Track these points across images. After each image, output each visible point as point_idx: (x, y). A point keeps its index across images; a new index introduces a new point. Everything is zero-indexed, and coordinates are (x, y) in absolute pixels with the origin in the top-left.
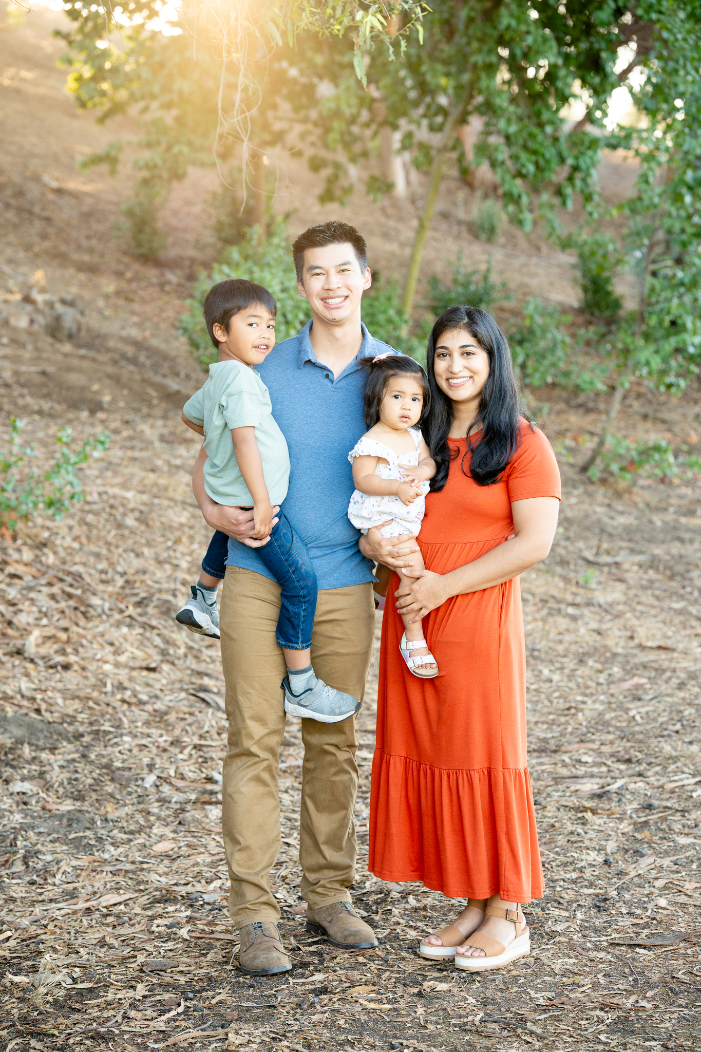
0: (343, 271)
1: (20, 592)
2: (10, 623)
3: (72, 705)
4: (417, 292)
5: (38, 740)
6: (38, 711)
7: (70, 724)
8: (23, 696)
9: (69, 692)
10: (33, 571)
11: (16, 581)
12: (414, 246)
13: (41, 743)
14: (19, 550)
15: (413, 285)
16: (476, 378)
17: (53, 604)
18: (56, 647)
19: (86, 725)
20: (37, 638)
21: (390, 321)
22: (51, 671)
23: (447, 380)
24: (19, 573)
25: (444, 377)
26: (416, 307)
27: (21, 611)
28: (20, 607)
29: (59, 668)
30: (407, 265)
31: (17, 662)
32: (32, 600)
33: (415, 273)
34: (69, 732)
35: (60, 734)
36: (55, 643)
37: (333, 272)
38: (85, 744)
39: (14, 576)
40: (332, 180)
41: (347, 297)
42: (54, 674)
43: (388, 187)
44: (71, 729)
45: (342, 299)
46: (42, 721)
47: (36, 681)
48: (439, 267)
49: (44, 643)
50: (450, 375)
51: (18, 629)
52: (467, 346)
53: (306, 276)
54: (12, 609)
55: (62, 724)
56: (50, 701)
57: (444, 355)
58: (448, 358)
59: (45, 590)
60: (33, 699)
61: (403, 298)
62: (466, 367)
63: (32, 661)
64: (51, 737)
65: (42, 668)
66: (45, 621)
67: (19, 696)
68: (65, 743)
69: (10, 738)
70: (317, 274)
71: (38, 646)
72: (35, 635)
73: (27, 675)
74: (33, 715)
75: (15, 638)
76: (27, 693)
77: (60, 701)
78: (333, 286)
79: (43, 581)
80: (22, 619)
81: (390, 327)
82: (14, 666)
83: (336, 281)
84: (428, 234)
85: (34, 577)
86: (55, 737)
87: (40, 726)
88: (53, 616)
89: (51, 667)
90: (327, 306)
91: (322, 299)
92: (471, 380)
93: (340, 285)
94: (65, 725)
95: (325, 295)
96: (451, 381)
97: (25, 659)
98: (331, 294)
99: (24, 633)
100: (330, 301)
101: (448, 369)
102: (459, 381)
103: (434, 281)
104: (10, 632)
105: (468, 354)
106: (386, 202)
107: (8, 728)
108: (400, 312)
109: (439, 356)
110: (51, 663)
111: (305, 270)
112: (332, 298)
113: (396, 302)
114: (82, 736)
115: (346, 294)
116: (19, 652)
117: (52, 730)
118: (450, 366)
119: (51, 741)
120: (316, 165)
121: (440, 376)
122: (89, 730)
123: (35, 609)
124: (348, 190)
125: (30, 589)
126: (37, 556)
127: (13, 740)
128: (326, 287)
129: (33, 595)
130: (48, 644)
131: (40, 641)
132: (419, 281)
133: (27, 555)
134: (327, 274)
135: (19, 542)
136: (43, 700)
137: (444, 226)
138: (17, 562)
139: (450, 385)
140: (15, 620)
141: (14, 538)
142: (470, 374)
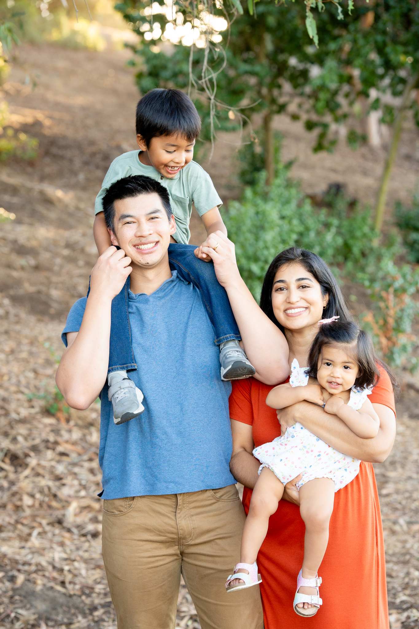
0: (152, 218)
1: (66, 468)
2: (55, 496)
3: (93, 575)
4: (385, 213)
5: (57, 614)
6: (63, 583)
7: (88, 596)
8: (54, 567)
9: (93, 562)
10: (79, 448)
11: (64, 458)
12: (382, 179)
13: (59, 618)
14: (70, 431)
15: (382, 208)
16: (312, 308)
17: (92, 478)
18: (90, 515)
19: (102, 596)
20: (75, 509)
21: (364, 235)
22: (83, 539)
23: (285, 311)
24: (67, 452)
25: (282, 308)
26: (385, 223)
27: (64, 485)
28: (64, 481)
29: (89, 537)
30: (377, 193)
31: (57, 531)
32: (75, 474)
33: (384, 198)
34: (85, 604)
35: (77, 608)
36: (90, 512)
37: (143, 220)
38: (96, 619)
39: (63, 454)
40: (322, 136)
41: (157, 242)
42: (85, 542)
43: (364, 139)
44: (88, 601)
45: (153, 245)
46: (64, 594)
47: (68, 551)
48: (403, 195)
49: (81, 512)
50: (289, 306)
51: (60, 501)
52: (303, 279)
53: (118, 224)
54: (58, 483)
55: (80, 596)
56: (76, 572)
57: (281, 289)
58: (285, 291)
59: (87, 465)
60: (61, 570)
61: (374, 218)
62: (302, 298)
63: (69, 530)
64: (69, 612)
65: (76, 537)
66: (83, 493)
67: (50, 568)
68: (80, 618)
69: (34, 614)
70: (128, 223)
71: (76, 515)
72: (74, 506)
73: (62, 544)
74: (59, 588)
75: (58, 509)
76: (57, 565)
77: (83, 572)
78: (146, 233)
79: (86, 457)
80: (65, 492)
81: (364, 240)
82: (54, 535)
83: (147, 228)
84: (393, 170)
85: (79, 455)
86: (73, 611)
87: (62, 600)
88: (90, 488)
89: (84, 535)
90: (141, 252)
91: (134, 246)
92: (307, 311)
93: (151, 232)
94: (84, 597)
95: (137, 241)
96: (289, 312)
97: (64, 528)
98: (144, 240)
99: (65, 504)
100: (142, 247)
101: (286, 301)
102: (296, 311)
103: (398, 204)
104: (54, 504)
105: (304, 287)
106: (364, 150)
107: (34, 603)
108: (372, 229)
109: (277, 290)
110: (84, 532)
111: (116, 220)
112: (144, 244)
113: (369, 221)
114: (95, 609)
115: (157, 240)
116: (60, 522)
117: (70, 604)
118: (288, 297)
119: (68, 616)
120: (310, 126)
121: (278, 309)
122: (102, 602)
123: (76, 482)
124: (334, 143)
125: (75, 464)
126: (84, 435)
127: (36, 616)
128: (139, 234)
129: (76, 470)
130: (84, 513)
131: (78, 510)
132: (387, 204)
133: (76, 435)
134: (138, 222)
135: (72, 423)
136: (69, 571)
137: (407, 164)
138: (67, 442)
139: (288, 315)
140: (59, 494)
141: (68, 421)
142: (306, 305)
